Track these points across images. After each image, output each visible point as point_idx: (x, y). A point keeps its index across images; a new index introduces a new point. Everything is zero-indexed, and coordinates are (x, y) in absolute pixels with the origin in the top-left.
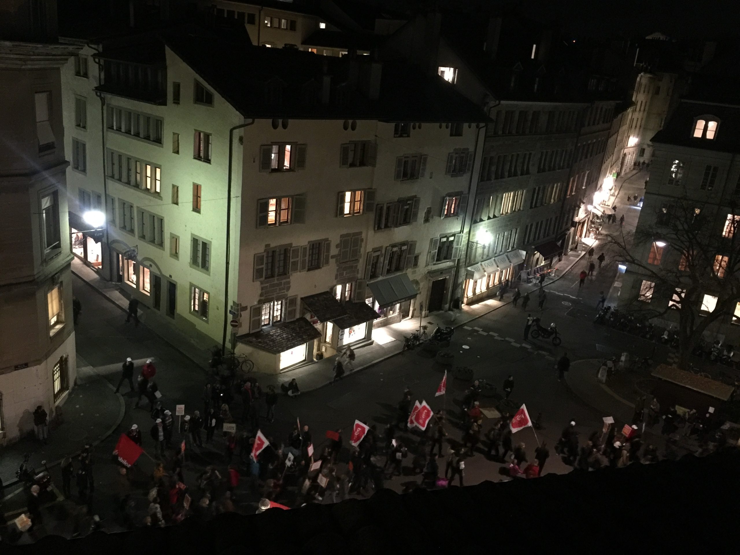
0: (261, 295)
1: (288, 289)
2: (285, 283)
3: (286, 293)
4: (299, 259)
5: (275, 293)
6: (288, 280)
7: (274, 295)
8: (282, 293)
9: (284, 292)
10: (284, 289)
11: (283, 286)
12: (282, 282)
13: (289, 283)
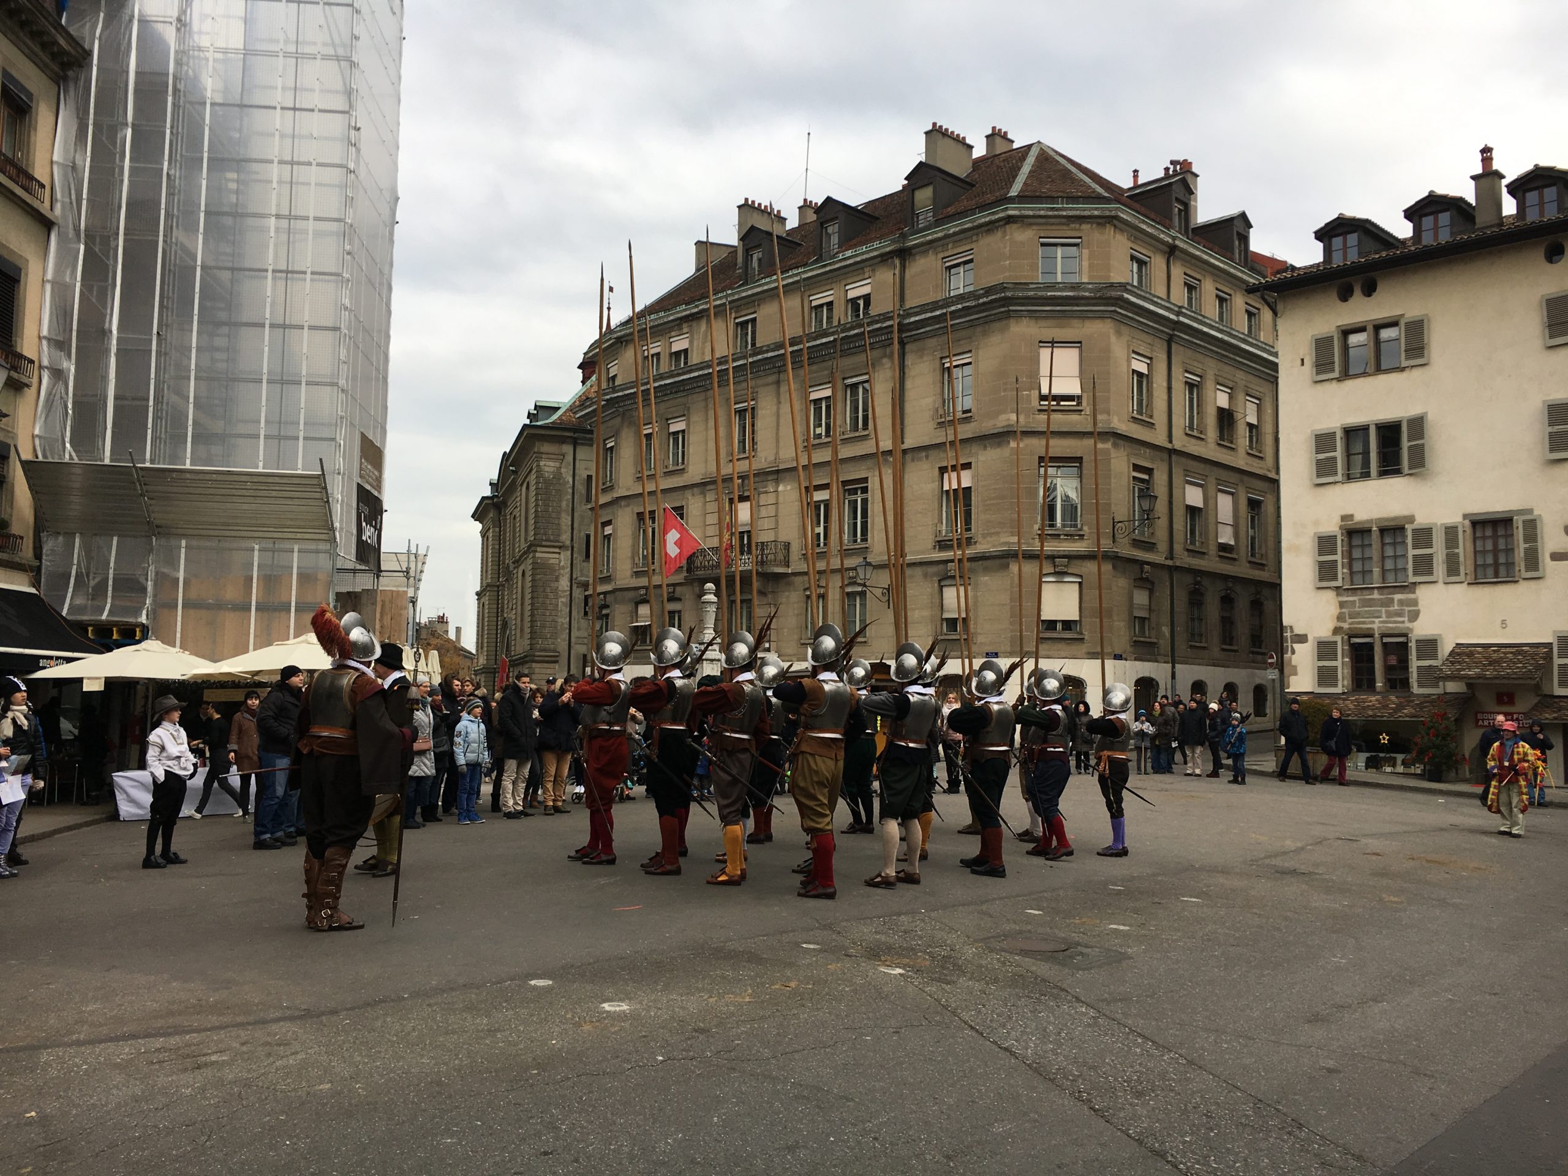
0: (1340, 618)
1: (1414, 616)
2: (1401, 602)
3: (1410, 625)
4: (1438, 550)
5: (1377, 620)
6: (1411, 596)
7: (1373, 622)
8: (1396, 622)
9: (1403, 622)
10: (1400, 614)
11: (1396, 607)
12: (1392, 600)
13: (1415, 602)
